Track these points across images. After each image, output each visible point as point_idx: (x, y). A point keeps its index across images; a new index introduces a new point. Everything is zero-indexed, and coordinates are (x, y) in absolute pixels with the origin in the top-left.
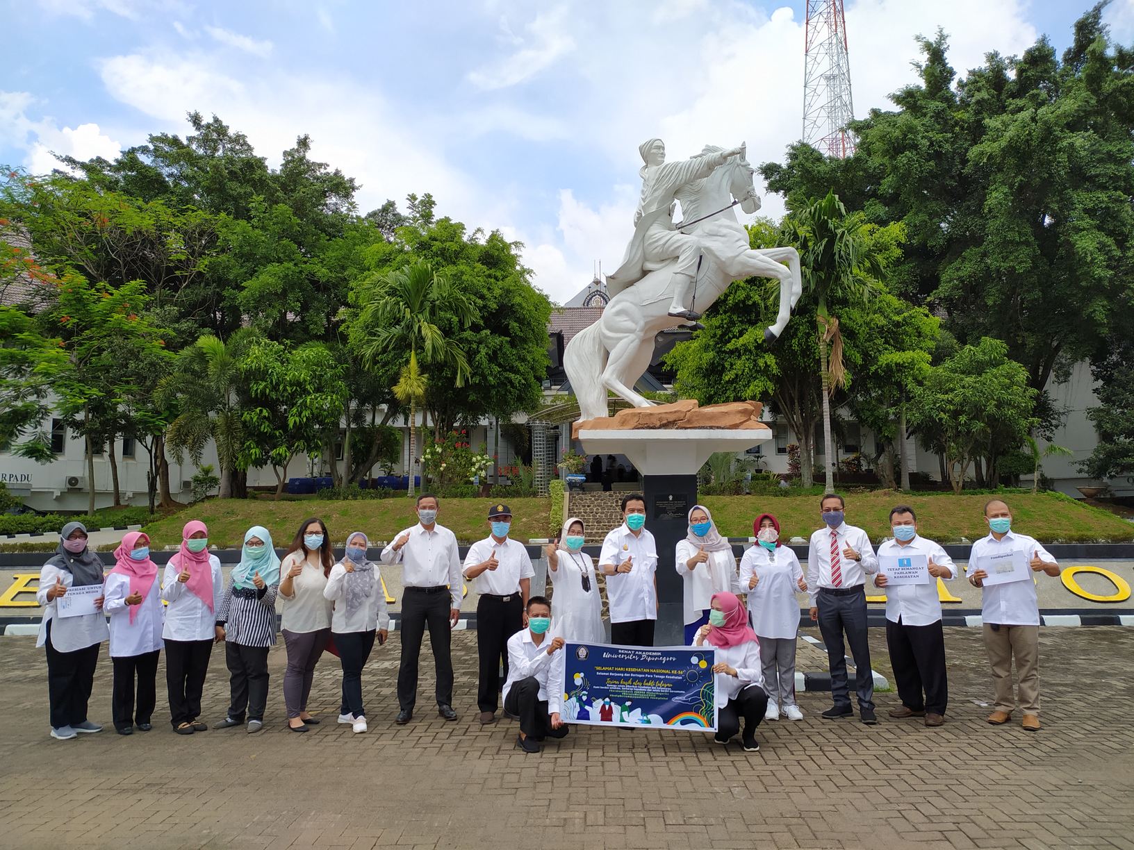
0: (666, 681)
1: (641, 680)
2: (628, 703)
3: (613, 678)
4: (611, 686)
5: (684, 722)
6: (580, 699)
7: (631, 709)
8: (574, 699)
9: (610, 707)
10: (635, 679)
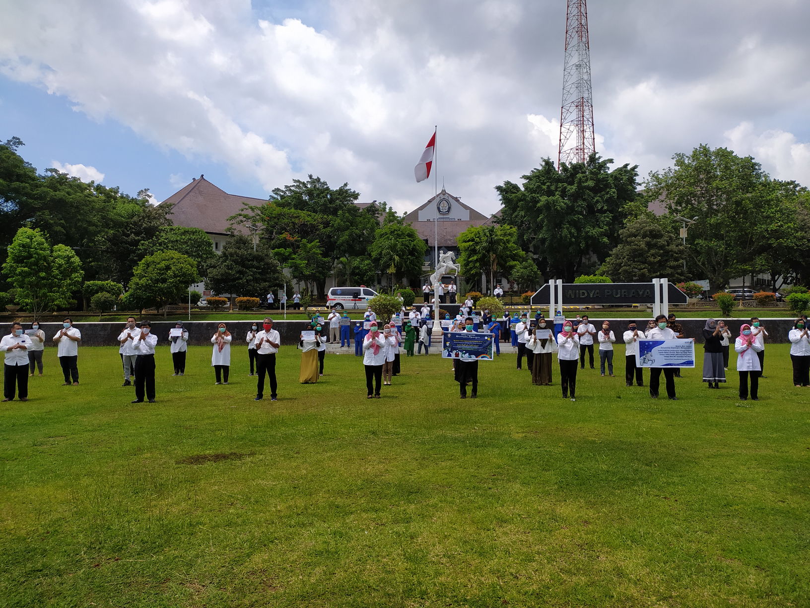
0: (477, 345)
1: (469, 344)
2: (464, 352)
3: (459, 344)
4: (458, 346)
5: (482, 357)
6: (448, 350)
7: (465, 353)
8: (446, 350)
9: (458, 353)
10: (466, 344)
